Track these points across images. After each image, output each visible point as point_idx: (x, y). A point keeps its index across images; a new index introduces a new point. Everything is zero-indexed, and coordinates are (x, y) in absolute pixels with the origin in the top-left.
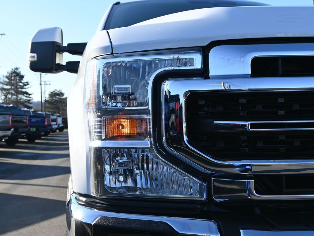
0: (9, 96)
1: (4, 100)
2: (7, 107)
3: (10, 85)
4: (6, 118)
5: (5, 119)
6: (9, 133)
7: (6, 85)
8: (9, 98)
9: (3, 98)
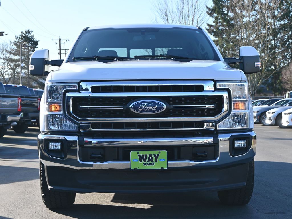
0: (18, 70)
1: (11, 74)
2: (16, 87)
3: (19, 55)
4: (15, 101)
5: (13, 102)
6: (18, 118)
7: (14, 54)
8: (17, 73)
9: (10, 73)
